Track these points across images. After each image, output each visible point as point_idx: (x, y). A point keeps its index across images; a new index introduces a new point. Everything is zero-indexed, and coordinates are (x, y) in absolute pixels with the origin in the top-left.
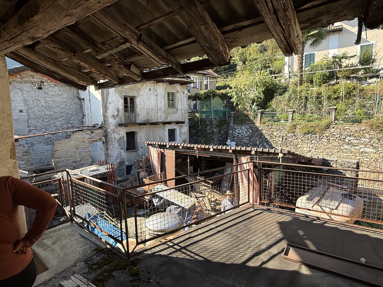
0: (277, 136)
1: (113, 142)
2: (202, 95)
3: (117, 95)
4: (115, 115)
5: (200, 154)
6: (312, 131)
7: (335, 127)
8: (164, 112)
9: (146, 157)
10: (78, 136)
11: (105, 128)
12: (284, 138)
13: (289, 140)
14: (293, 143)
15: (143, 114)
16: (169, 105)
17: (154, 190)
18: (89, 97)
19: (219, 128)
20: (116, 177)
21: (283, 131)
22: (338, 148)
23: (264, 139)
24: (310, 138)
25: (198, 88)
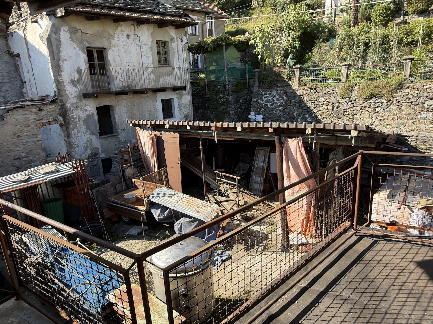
0: (325, 103)
1: (76, 123)
2: (209, 44)
3: (76, 46)
4: (76, 79)
5: (220, 137)
6: (377, 94)
7: (410, 86)
8: (154, 73)
9: (132, 145)
10: (17, 116)
11: (61, 101)
12: (335, 105)
13: (343, 108)
14: (348, 113)
15: (120, 76)
16: (160, 62)
17: (152, 196)
18: (28, 51)
19: (236, 96)
20: (89, 179)
21: (334, 95)
22: (413, 117)
23: (305, 108)
24: (374, 105)
25: (199, 36)
